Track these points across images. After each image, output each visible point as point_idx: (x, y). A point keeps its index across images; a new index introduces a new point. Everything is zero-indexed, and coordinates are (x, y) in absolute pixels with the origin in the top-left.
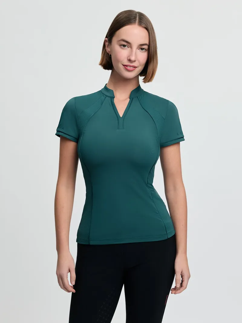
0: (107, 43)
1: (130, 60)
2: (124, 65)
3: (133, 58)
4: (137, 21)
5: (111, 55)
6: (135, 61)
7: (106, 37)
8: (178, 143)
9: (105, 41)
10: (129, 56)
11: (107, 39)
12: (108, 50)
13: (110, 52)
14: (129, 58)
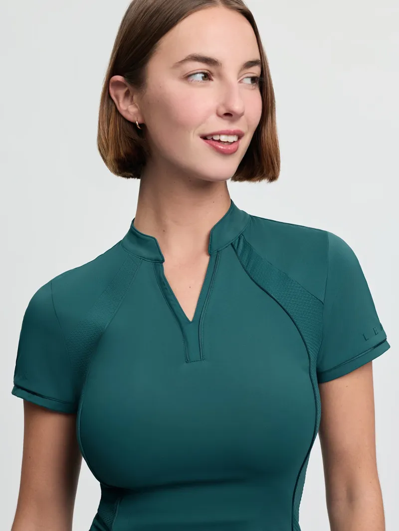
1: (226, 116)
2: (205, 138)
3: (237, 107)
5: (143, 125)
6: (241, 116)
7: (115, 69)
10: (224, 105)
12: (129, 110)
13: (141, 112)
14: (223, 111)
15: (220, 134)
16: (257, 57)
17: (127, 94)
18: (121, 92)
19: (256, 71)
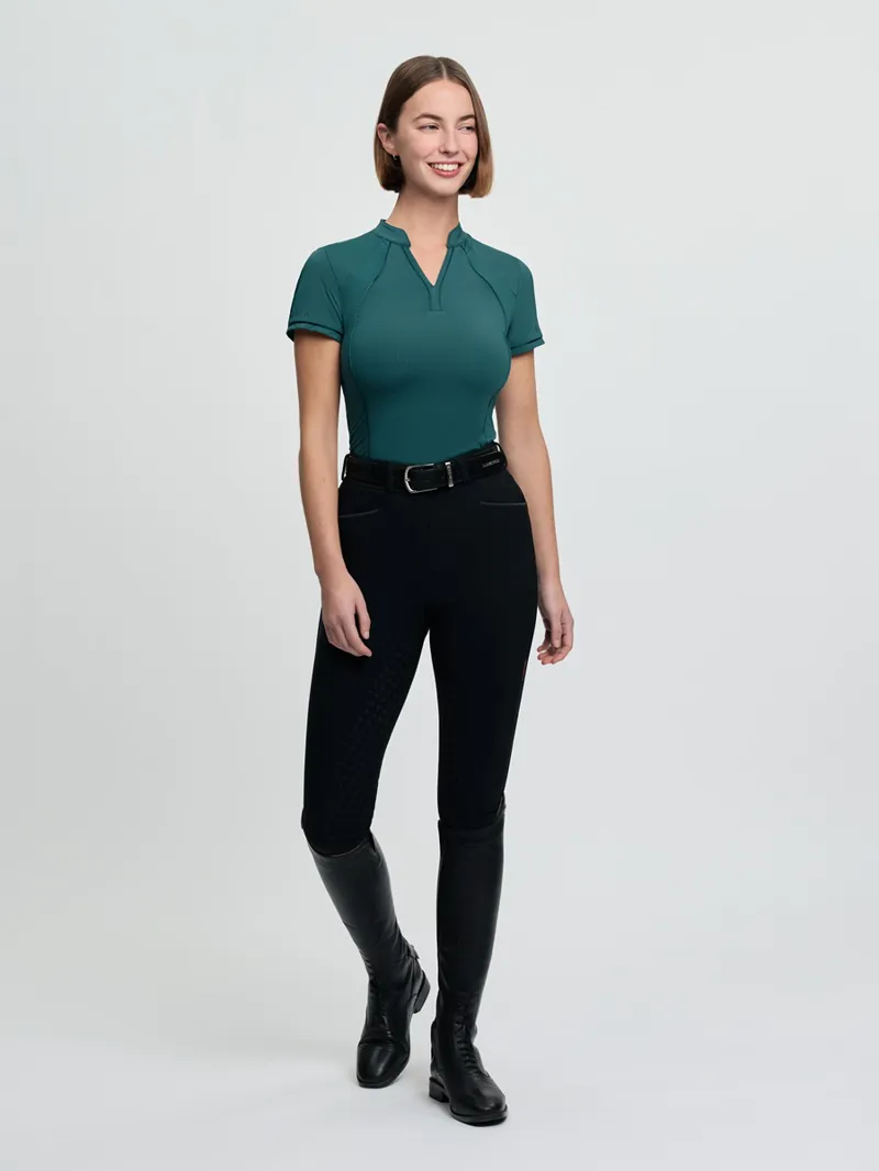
0: (383, 136)
1: (446, 153)
2: (430, 164)
3: (452, 148)
4: (445, 73)
5: (398, 157)
6: (457, 153)
7: (380, 121)
8: (531, 352)
9: (379, 130)
10: (444, 145)
11: (382, 125)
12: (389, 146)
13: (396, 149)
14: (442, 150)
15: (438, 163)
16: (472, 112)
17: (388, 136)
18: (384, 135)
19: (471, 122)
